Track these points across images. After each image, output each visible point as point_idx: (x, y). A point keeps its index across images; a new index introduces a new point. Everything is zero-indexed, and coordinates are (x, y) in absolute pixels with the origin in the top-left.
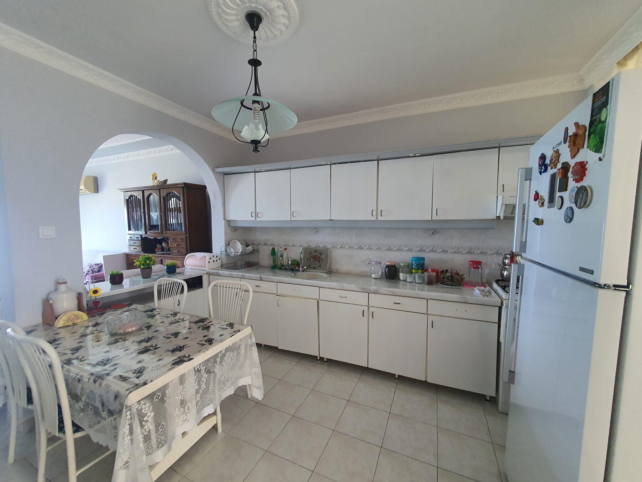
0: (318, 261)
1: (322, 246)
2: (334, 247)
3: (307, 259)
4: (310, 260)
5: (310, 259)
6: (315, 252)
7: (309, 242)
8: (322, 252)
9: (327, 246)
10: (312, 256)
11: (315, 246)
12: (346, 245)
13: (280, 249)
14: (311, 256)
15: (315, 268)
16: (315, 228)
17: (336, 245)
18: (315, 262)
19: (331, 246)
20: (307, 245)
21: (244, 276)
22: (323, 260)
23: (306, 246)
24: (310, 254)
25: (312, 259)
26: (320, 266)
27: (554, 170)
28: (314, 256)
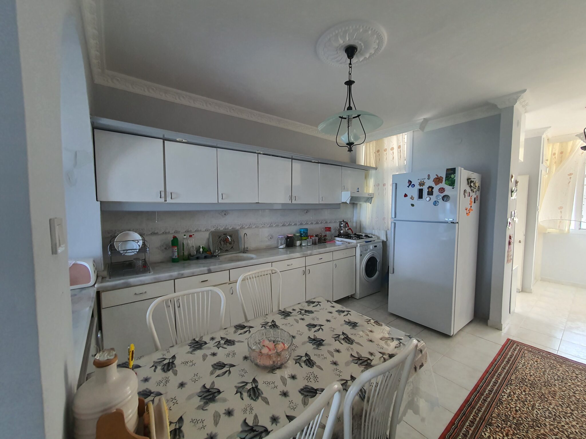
0: (229, 243)
1: (231, 228)
2: (242, 228)
4: (221, 244)
6: (225, 234)
7: (217, 225)
8: (232, 234)
9: (236, 228)
10: (222, 239)
11: (224, 229)
12: (253, 225)
13: (185, 237)
15: (227, 251)
16: (223, 211)
17: (244, 225)
18: (226, 244)
19: (240, 227)
20: (215, 228)
21: (182, 274)
22: (234, 241)
23: (213, 230)
24: (219, 237)
25: (222, 243)
26: (232, 247)
27: (421, 188)
28: (224, 239)
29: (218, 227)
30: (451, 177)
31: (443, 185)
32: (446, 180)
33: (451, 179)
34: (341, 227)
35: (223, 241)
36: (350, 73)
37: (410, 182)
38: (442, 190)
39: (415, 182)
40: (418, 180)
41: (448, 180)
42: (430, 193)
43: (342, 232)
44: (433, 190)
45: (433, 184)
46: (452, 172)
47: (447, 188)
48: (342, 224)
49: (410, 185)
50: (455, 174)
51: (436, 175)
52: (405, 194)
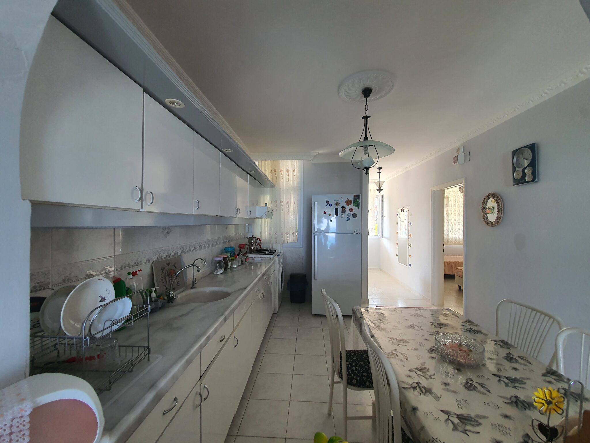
2: (183, 252)
3: (162, 280)
4: (165, 280)
5: (165, 278)
6: (168, 264)
7: (159, 251)
8: (175, 263)
9: (179, 253)
10: (167, 272)
11: (168, 255)
14: (165, 273)
16: (165, 228)
17: (184, 248)
18: (172, 280)
19: (181, 251)
20: (157, 256)
23: (155, 259)
24: (163, 270)
25: (167, 278)
26: (178, 284)
27: (337, 207)
28: (169, 272)
29: (160, 253)
30: (356, 201)
31: (352, 206)
32: (354, 203)
33: (357, 202)
34: (252, 243)
35: (168, 276)
36: (367, 109)
37: (328, 202)
38: (351, 210)
39: (332, 202)
40: (334, 201)
41: (355, 203)
42: (343, 212)
43: (253, 248)
44: (345, 209)
45: (345, 206)
46: (357, 197)
47: (355, 208)
48: (252, 239)
49: (328, 204)
50: (359, 199)
51: (347, 198)
52: (325, 212)
